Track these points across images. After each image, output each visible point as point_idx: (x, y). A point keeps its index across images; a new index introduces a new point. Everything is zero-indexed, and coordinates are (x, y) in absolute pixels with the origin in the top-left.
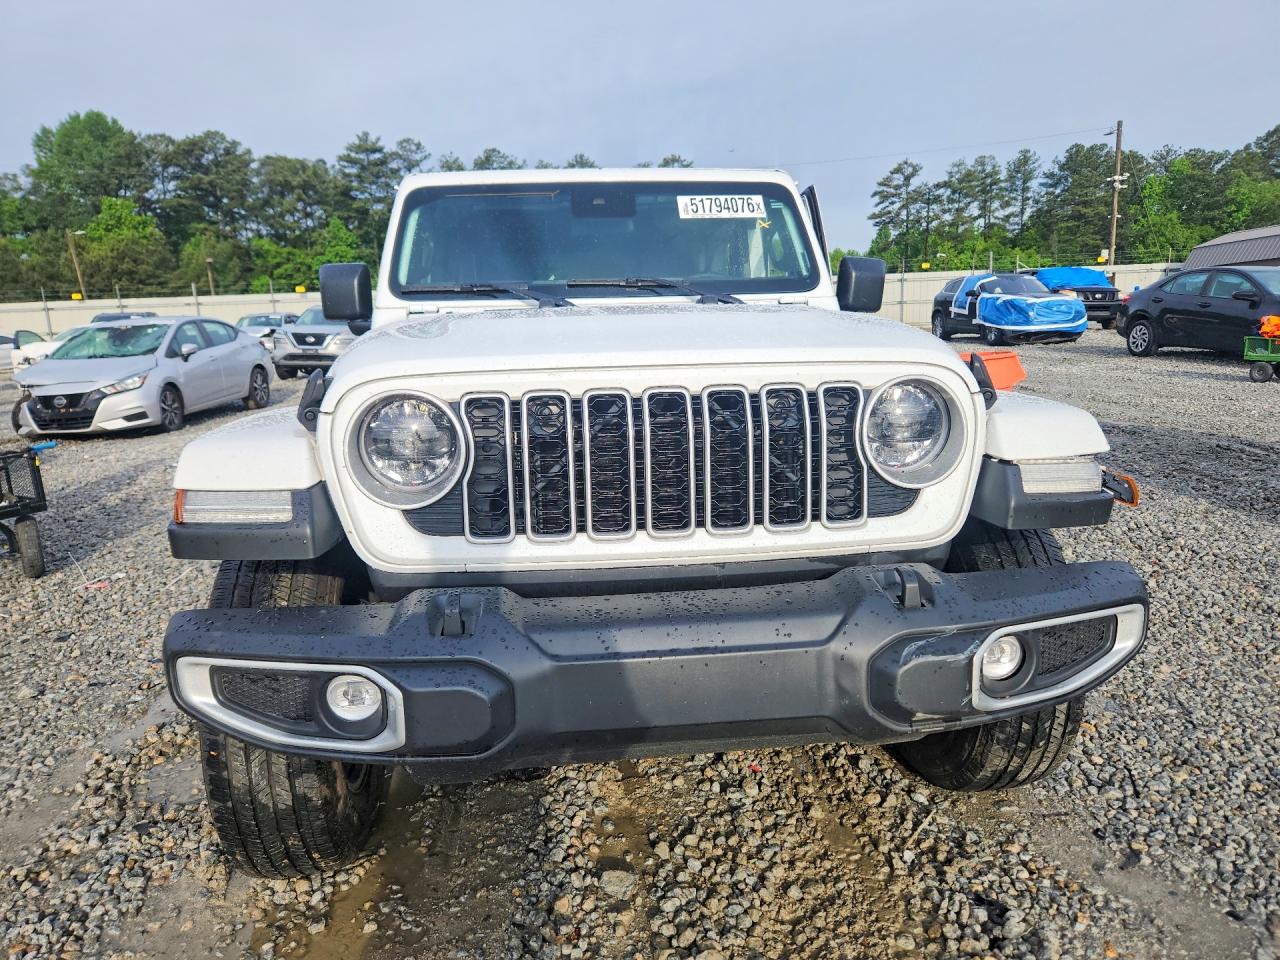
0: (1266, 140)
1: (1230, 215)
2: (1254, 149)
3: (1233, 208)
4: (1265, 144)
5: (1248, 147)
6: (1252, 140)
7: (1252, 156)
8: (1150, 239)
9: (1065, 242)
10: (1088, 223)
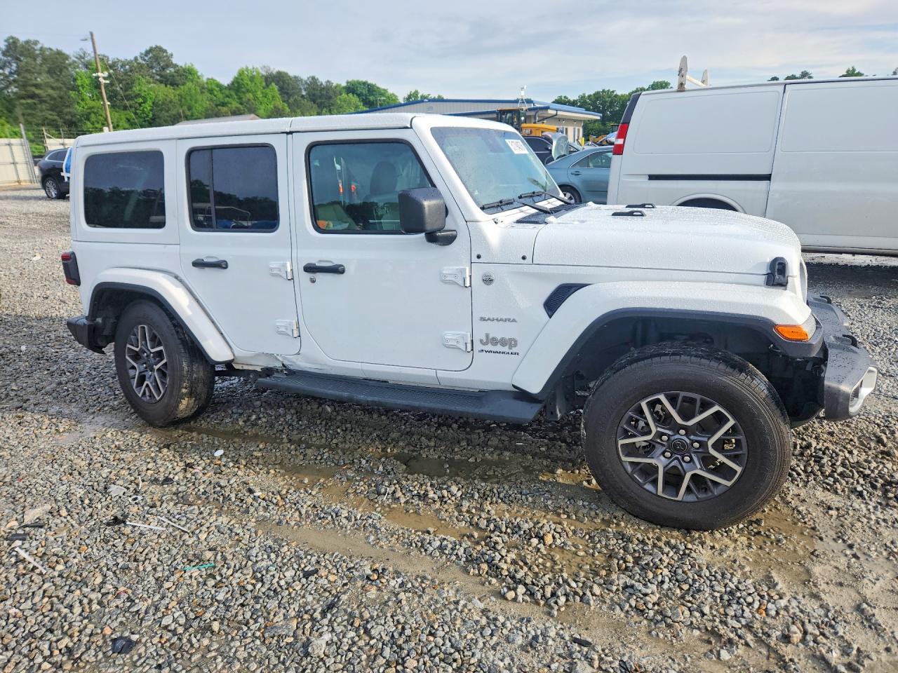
0: (146, 56)
1: (140, 105)
2: (140, 60)
3: (141, 100)
4: (146, 58)
5: (136, 59)
6: (138, 55)
7: (141, 66)
8: (93, 117)
9: (29, 115)
10: (42, 102)
